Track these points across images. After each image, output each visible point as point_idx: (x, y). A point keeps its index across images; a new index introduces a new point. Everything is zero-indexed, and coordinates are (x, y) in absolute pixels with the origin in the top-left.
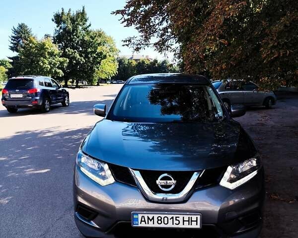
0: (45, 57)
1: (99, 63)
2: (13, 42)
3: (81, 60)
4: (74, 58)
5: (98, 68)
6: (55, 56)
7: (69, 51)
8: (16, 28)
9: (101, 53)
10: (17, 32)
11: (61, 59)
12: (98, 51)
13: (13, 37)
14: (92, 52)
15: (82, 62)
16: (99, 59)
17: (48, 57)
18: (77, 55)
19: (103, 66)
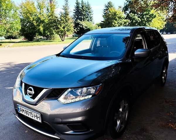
0: (116, 20)
1: (151, 21)
2: (104, 12)
3: (138, 20)
4: (134, 19)
5: (149, 24)
6: (122, 19)
7: (131, 15)
8: (106, 5)
9: (153, 14)
10: (107, 7)
11: (125, 20)
12: (151, 13)
13: (105, 10)
14: (146, 14)
15: (139, 21)
16: (151, 18)
17: (118, 19)
18: (136, 17)
19: (154, 23)
